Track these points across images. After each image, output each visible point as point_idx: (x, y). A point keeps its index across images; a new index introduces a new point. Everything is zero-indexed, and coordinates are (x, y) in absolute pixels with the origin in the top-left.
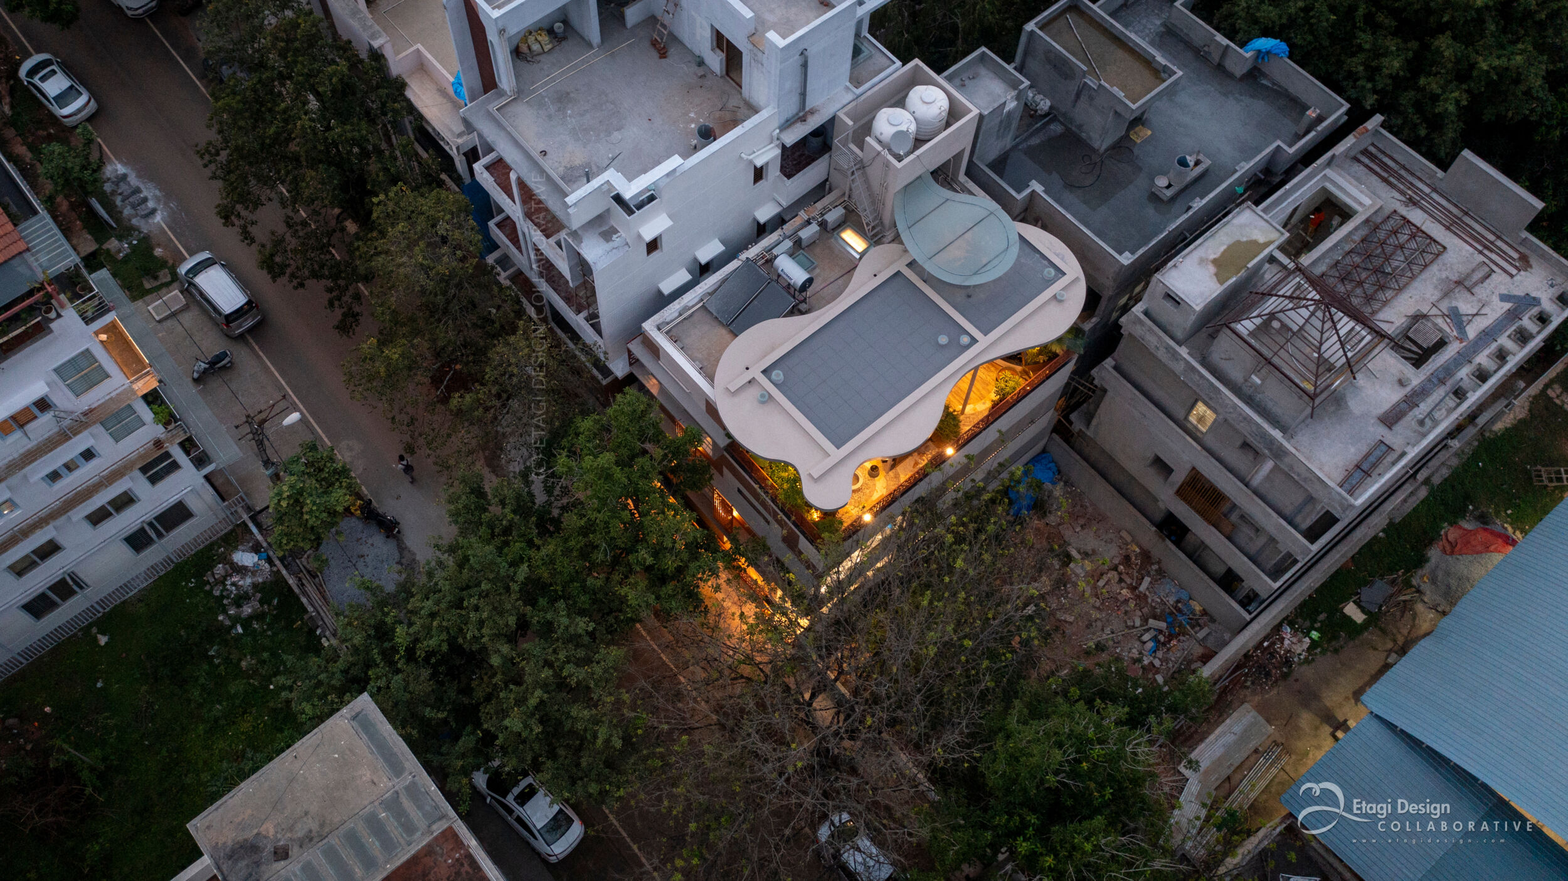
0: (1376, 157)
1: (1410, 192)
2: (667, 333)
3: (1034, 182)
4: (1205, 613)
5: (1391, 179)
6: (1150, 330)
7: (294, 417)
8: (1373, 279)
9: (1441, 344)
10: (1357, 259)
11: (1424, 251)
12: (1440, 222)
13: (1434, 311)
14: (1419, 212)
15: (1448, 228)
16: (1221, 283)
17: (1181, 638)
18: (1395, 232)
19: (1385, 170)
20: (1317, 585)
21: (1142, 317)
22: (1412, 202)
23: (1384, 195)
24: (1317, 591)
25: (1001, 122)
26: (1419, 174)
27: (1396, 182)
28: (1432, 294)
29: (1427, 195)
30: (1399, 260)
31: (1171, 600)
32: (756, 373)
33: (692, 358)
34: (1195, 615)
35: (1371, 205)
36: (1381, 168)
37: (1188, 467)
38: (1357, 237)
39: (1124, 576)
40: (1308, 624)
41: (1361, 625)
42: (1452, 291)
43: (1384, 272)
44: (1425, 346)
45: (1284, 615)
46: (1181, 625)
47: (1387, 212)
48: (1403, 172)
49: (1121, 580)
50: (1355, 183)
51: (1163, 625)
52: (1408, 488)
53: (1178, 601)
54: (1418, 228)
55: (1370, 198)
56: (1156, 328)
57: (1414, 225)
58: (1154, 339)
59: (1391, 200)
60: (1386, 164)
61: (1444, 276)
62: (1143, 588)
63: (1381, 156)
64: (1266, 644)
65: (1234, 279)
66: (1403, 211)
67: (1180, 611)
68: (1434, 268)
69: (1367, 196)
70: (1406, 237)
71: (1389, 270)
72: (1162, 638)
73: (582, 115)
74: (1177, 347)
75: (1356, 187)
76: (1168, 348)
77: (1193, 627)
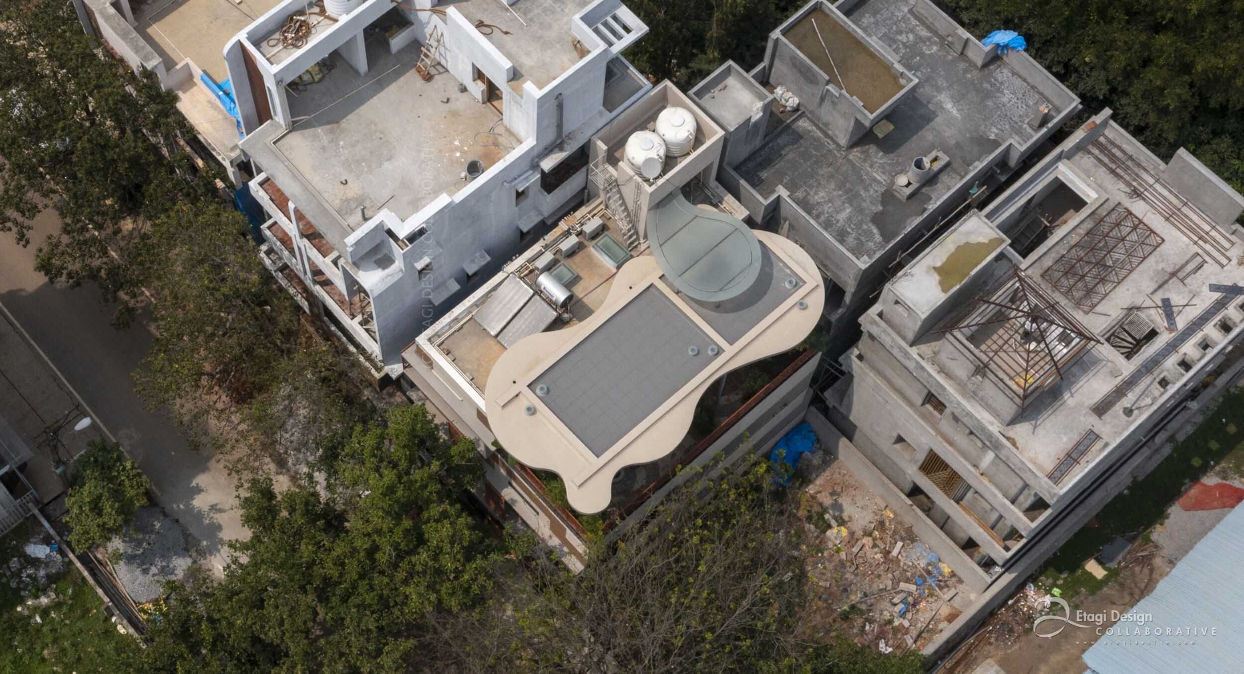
0: (1106, 148)
1: (1135, 184)
2: (439, 346)
3: (780, 186)
4: (953, 574)
5: (1119, 171)
6: (884, 331)
7: (85, 423)
8: (1095, 271)
9: (1153, 334)
10: (1082, 253)
11: (1143, 243)
12: (1160, 213)
13: (1148, 303)
14: (1142, 203)
15: (1167, 219)
16: (945, 290)
17: (930, 599)
18: (1118, 225)
19: (1114, 162)
20: (1061, 544)
21: (877, 319)
22: (1136, 194)
23: (1110, 187)
24: (1061, 549)
25: (748, 132)
26: (1144, 164)
27: (1122, 174)
28: (1148, 285)
29: (1151, 186)
30: (1118, 254)
31: (922, 564)
32: (522, 386)
33: (463, 370)
34: (944, 576)
35: (1097, 199)
36: (1110, 159)
37: (927, 448)
38: (1082, 231)
39: (879, 542)
40: (1050, 581)
41: (1101, 581)
42: (1166, 282)
43: (1105, 266)
44: (1137, 337)
45: (1029, 573)
46: (930, 588)
47: (1111, 205)
48: (1130, 163)
49: (875, 546)
50: (1084, 176)
51: (912, 588)
52: (1145, 452)
53: (929, 564)
54: (1140, 220)
55: (1097, 192)
56: (889, 330)
57: (1136, 217)
58: (888, 337)
59: (1117, 192)
60: (1114, 155)
61: (1160, 268)
62: (895, 553)
63: (1110, 147)
64: (1010, 602)
65: (958, 287)
66: (1128, 203)
67: (929, 573)
68: (1151, 260)
69: (1093, 189)
70: (1129, 229)
71: (1110, 263)
72: (910, 599)
73: (354, 146)
74: (908, 349)
75: (1084, 181)
76: (901, 349)
77: (941, 588)
